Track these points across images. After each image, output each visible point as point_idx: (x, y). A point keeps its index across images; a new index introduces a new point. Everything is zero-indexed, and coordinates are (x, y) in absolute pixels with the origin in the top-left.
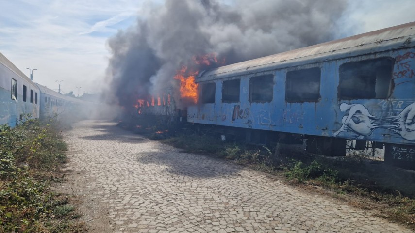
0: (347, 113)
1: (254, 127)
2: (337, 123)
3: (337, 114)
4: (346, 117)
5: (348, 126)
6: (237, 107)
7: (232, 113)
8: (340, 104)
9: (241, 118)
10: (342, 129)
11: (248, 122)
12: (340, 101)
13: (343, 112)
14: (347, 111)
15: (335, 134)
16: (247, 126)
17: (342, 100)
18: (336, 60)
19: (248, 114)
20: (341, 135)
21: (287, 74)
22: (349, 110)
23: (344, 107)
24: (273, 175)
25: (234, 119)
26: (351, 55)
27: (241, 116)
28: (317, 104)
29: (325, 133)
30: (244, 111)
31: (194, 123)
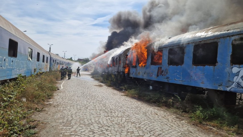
0: (237, 74)
1: (170, 82)
2: (229, 81)
3: (229, 74)
4: (236, 77)
5: (238, 83)
6: (160, 68)
8: (232, 68)
9: (163, 75)
10: (233, 86)
11: (167, 78)
12: (232, 65)
13: (235, 73)
14: (237, 73)
15: (228, 89)
17: (234, 65)
18: (230, 36)
19: (167, 73)
20: (232, 90)
22: (239, 72)
23: (235, 69)
24: (181, 116)
27: (162, 74)
28: (215, 67)
29: (220, 88)
30: (164, 71)
31: (134, 78)
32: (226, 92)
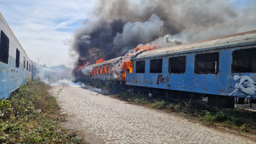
0: (238, 81)
1: (172, 89)
2: (231, 87)
3: (231, 81)
4: (238, 83)
5: (239, 89)
6: (160, 76)
7: (157, 80)
8: (233, 76)
9: (163, 83)
10: (235, 91)
11: (168, 85)
12: (233, 73)
13: (236, 80)
14: (238, 80)
15: (230, 94)
16: (167, 88)
17: (235, 73)
18: (230, 48)
19: (168, 80)
20: (234, 95)
21: (195, 56)
22: (240, 79)
23: (236, 77)
24: (192, 119)
25: (158, 83)
26: (241, 45)
27: (163, 81)
28: (217, 75)
29: (223, 94)
30: (165, 79)
31: (130, 85)
32: (228, 97)
